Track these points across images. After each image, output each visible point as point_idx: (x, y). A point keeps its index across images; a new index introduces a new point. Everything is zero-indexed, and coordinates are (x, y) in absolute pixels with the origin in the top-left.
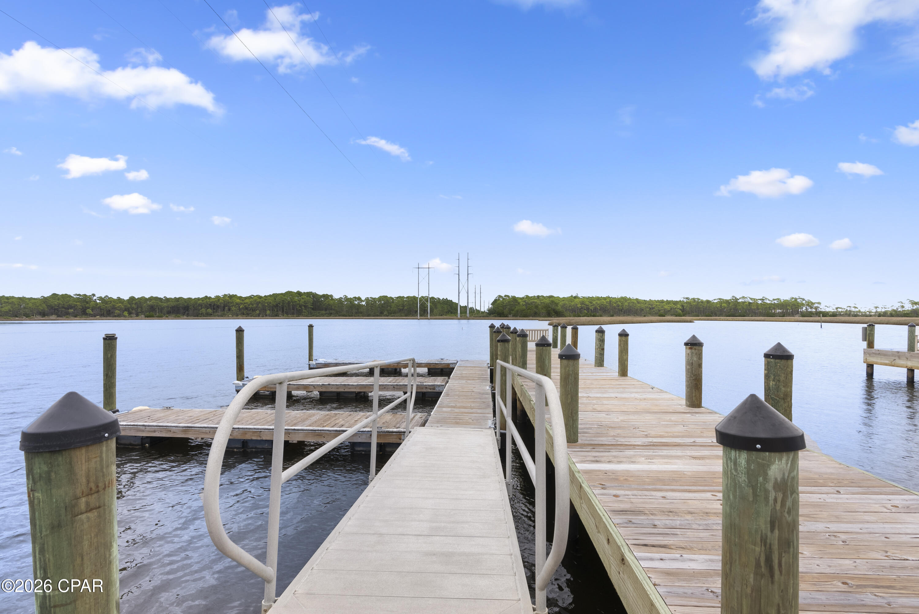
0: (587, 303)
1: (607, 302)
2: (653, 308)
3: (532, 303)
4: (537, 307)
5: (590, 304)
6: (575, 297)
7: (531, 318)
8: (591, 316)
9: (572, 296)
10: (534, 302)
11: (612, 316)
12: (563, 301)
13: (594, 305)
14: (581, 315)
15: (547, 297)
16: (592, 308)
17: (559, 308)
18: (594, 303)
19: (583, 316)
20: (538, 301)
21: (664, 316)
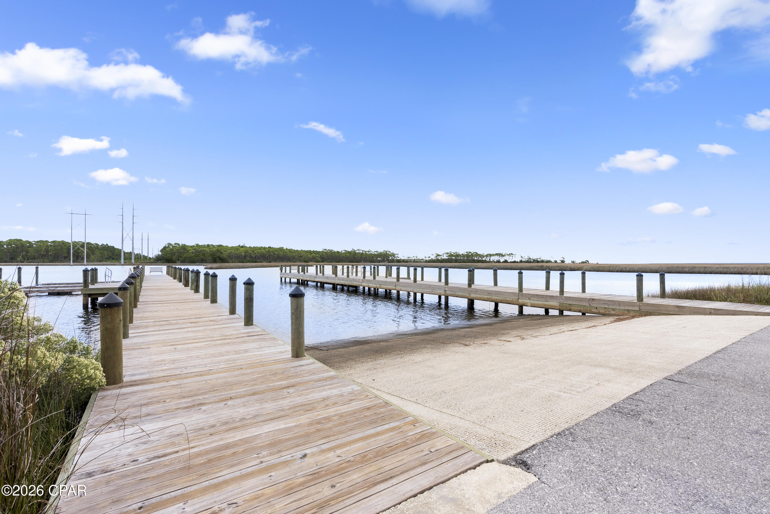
0: (250, 252)
1: (266, 252)
2: (301, 256)
3: (201, 251)
4: (204, 254)
5: (252, 253)
6: (242, 247)
7: (198, 264)
8: (253, 262)
9: (239, 246)
10: (203, 250)
11: (270, 262)
12: (230, 249)
13: (255, 253)
14: (245, 261)
15: (216, 245)
16: (253, 256)
17: (225, 255)
18: (256, 252)
19: (246, 262)
20: (207, 250)
21: (308, 262)
